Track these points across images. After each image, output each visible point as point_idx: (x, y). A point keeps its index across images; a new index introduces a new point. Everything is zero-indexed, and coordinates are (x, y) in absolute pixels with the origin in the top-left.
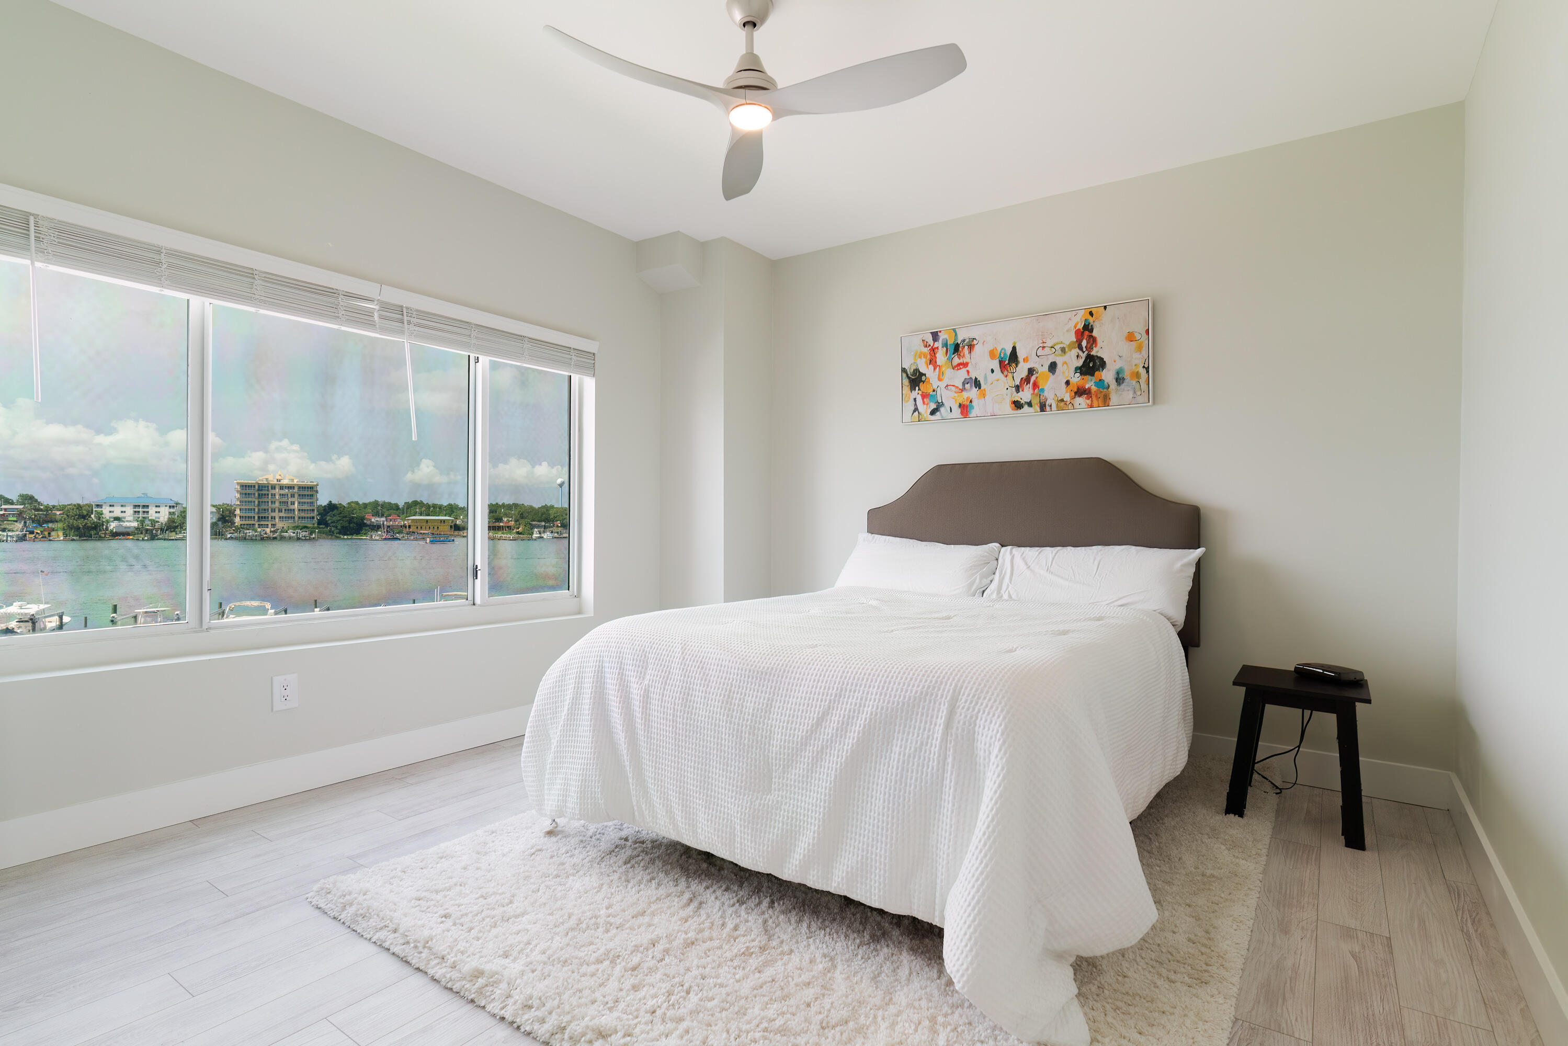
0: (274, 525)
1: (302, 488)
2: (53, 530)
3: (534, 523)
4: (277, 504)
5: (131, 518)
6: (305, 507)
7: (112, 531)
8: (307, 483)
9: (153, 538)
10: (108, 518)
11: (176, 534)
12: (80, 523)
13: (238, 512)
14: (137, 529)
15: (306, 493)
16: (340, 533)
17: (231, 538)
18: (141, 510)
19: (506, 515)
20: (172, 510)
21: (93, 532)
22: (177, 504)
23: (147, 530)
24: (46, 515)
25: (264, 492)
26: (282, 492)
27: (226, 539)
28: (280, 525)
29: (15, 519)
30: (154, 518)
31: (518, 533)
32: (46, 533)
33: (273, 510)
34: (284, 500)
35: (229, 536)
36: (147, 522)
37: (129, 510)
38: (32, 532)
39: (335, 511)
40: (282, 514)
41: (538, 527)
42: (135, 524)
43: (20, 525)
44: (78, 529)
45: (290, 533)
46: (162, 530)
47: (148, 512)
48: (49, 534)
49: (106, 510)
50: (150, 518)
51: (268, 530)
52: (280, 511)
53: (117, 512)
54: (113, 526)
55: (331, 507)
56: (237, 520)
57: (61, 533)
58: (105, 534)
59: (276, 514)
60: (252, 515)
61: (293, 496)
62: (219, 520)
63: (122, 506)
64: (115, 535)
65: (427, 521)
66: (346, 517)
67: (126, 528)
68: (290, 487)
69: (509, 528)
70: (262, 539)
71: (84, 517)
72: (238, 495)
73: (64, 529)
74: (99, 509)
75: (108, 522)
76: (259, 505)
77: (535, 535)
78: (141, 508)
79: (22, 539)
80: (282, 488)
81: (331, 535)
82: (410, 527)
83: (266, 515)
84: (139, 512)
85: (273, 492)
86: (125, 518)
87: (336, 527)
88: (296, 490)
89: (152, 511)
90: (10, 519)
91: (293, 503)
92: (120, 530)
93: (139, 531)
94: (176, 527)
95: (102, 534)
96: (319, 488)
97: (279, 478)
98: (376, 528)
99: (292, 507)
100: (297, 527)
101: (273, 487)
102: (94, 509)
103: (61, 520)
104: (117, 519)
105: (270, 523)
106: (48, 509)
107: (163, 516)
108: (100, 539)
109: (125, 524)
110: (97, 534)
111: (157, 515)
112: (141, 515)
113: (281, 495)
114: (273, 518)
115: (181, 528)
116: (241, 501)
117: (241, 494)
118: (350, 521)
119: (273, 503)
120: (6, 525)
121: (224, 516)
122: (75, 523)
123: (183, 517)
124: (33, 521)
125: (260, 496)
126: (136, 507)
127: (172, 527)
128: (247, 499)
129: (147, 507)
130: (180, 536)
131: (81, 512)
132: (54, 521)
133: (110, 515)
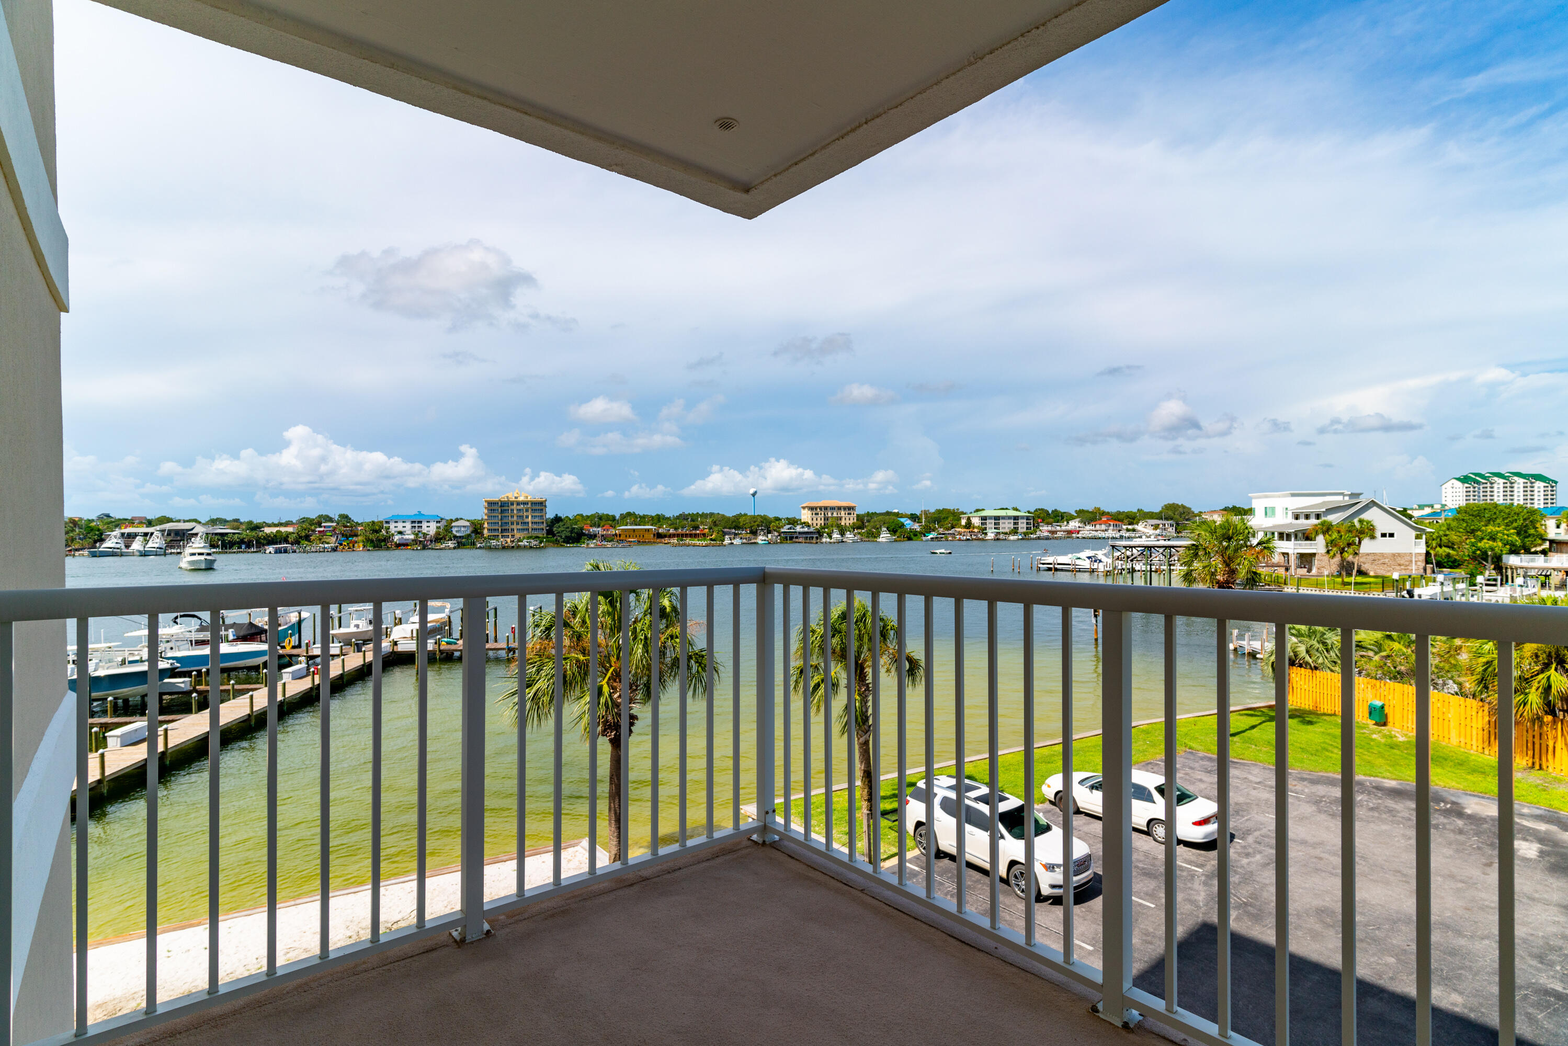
0: (513, 536)
1: (534, 503)
2: (356, 542)
3: (726, 530)
4: (515, 518)
5: (409, 532)
6: (536, 520)
7: (396, 543)
8: (538, 499)
9: (425, 548)
10: (393, 532)
11: (442, 544)
12: (375, 536)
13: (486, 525)
14: (413, 541)
15: (537, 507)
16: (564, 542)
17: (480, 548)
18: (416, 525)
19: (702, 523)
20: (438, 525)
21: (383, 544)
22: (442, 519)
23: (420, 541)
24: (351, 531)
25: (505, 508)
26: (519, 507)
27: (477, 549)
28: (518, 535)
29: (331, 534)
30: (425, 531)
31: (711, 540)
32: (351, 545)
33: (512, 523)
34: (521, 514)
35: (479, 545)
36: (420, 535)
37: (408, 525)
38: (341, 544)
39: (561, 524)
40: (519, 527)
41: (729, 534)
42: (412, 537)
43: (334, 539)
44: (372, 541)
45: (525, 543)
46: (431, 541)
47: (421, 526)
48: (353, 545)
49: (393, 528)
50: (423, 531)
51: (509, 540)
52: (518, 524)
53: (400, 527)
54: (397, 538)
55: (557, 519)
56: (485, 531)
57: (361, 545)
58: (391, 545)
59: (514, 527)
60: (496, 527)
61: (527, 511)
62: (472, 532)
63: (403, 522)
64: (398, 546)
65: (634, 530)
66: (568, 528)
67: (406, 540)
68: (525, 503)
69: (704, 535)
70: (504, 548)
71: (377, 531)
72: (486, 511)
73: (363, 542)
74: (387, 525)
75: (393, 535)
76: (501, 519)
77: (727, 541)
78: (416, 522)
79: (334, 550)
80: (518, 503)
81: (557, 543)
82: (620, 535)
83: (507, 527)
84: (415, 527)
85: (512, 507)
86: (405, 532)
87: (561, 537)
88: (529, 505)
89: (424, 525)
90: (328, 534)
91: (527, 517)
92: (401, 542)
93: (415, 541)
94: (441, 539)
95: (389, 545)
96: (547, 503)
97: (516, 495)
98: (593, 537)
99: (526, 520)
100: (529, 538)
101: (512, 504)
102: (384, 525)
103: (360, 535)
104: (400, 533)
105: (510, 534)
106: (353, 525)
107: (431, 529)
108: (388, 549)
109: (405, 537)
110: (386, 545)
111: (428, 529)
112: (417, 529)
113: (519, 510)
114: (512, 530)
115: (445, 539)
116: (488, 516)
117: (488, 510)
118: (572, 532)
119: (512, 517)
120: (325, 539)
121: (477, 529)
122: (371, 537)
123: (446, 531)
124: (343, 535)
125: (502, 512)
126: (413, 522)
127: (438, 538)
128: (493, 515)
129: (421, 522)
130: (443, 546)
131: (375, 528)
132: (356, 535)
133: (395, 529)
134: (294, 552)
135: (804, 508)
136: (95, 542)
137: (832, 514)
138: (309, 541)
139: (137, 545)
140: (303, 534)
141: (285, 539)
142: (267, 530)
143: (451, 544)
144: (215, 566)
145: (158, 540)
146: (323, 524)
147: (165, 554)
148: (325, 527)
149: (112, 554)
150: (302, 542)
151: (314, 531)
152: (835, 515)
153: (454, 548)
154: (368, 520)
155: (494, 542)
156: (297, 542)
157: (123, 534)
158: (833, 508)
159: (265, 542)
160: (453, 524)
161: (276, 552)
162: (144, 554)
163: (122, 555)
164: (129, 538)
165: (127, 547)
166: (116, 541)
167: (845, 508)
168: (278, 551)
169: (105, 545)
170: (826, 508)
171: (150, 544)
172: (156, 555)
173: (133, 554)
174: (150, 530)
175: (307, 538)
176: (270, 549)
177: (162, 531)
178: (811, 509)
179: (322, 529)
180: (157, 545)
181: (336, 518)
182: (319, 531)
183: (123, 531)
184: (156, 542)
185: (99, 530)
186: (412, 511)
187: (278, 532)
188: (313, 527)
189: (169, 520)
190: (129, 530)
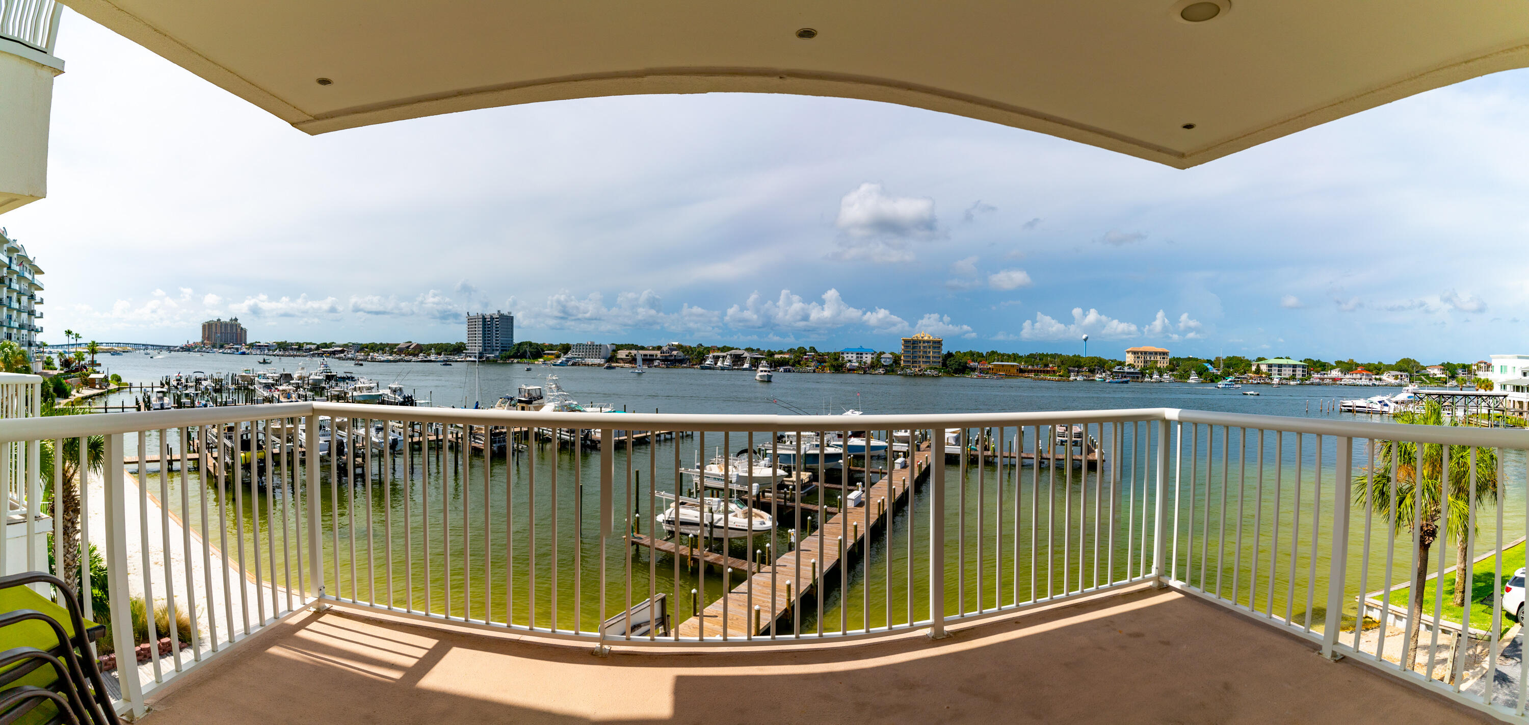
0: (920, 366)
1: (934, 342)
2: (825, 367)
3: (1070, 368)
4: (922, 353)
5: (855, 361)
6: (936, 355)
7: (848, 368)
8: (937, 339)
9: (865, 372)
10: (846, 360)
11: (875, 371)
12: (835, 363)
13: (902, 358)
14: (858, 367)
15: (937, 345)
16: (953, 373)
17: (900, 374)
18: (859, 356)
19: (1051, 362)
20: (873, 356)
21: (840, 369)
23: (862, 368)
24: (822, 358)
25: (915, 345)
26: (924, 345)
27: (898, 375)
28: (923, 366)
29: (811, 361)
31: (1060, 376)
33: (920, 357)
34: (925, 350)
35: (899, 372)
36: (863, 363)
37: (855, 356)
38: (818, 368)
39: (952, 358)
40: (924, 360)
41: (1073, 371)
42: (857, 364)
43: (813, 364)
44: (834, 366)
45: (928, 372)
46: (868, 368)
47: (862, 357)
48: (824, 369)
50: (864, 360)
51: (917, 369)
52: (923, 357)
53: (850, 356)
54: (848, 365)
55: (950, 355)
56: (902, 362)
57: (828, 369)
59: (921, 360)
60: (909, 359)
61: (930, 348)
62: (894, 362)
63: (852, 353)
64: (851, 370)
65: (1003, 365)
66: (957, 362)
67: (853, 366)
68: (928, 342)
69: (1054, 371)
70: (915, 375)
71: (837, 359)
72: (903, 347)
73: (829, 367)
74: (843, 355)
75: (846, 363)
76: (913, 353)
77: (1072, 378)
78: (860, 354)
79: (814, 371)
80: (924, 342)
81: (948, 374)
82: (993, 369)
83: (916, 360)
85: (920, 345)
86: (853, 360)
87: (952, 369)
88: (931, 344)
89: (864, 356)
90: (809, 360)
91: (929, 352)
92: (852, 368)
93: (859, 368)
94: (874, 367)
95: (844, 369)
96: (943, 342)
97: (922, 336)
98: (973, 369)
99: (929, 355)
100: (931, 368)
101: (920, 342)
102: (841, 355)
103: (828, 361)
104: (850, 361)
105: (918, 365)
106: (823, 355)
107: (868, 359)
108: (843, 372)
109: (853, 364)
110: (842, 369)
111: (866, 359)
112: (860, 359)
113: (924, 347)
114: (920, 362)
115: (877, 367)
116: (904, 351)
117: (904, 346)
118: (959, 365)
119: (920, 352)
120: (808, 363)
121: (896, 360)
123: (878, 360)
124: (818, 361)
125: (914, 348)
126: (857, 354)
127: (873, 366)
128: (908, 350)
129: (862, 354)
130: (877, 372)
131: (836, 356)
132: (825, 362)
133: (847, 358)
134: (794, 372)
135: (1128, 352)
136: (702, 360)
137: (1150, 358)
138: (800, 364)
139: (719, 364)
140: (797, 359)
141: (787, 362)
142: (777, 356)
143: (881, 371)
144: (772, 380)
145: (729, 361)
146: (808, 353)
147: (733, 369)
148: (808, 355)
149: (709, 368)
150: (797, 365)
151: (802, 358)
152: (1152, 359)
153: (884, 374)
154: (833, 351)
155: (908, 371)
156: (793, 365)
157: (714, 356)
158: (1151, 353)
159: (779, 364)
160: (882, 356)
162: (723, 369)
163: (713, 369)
164: (716, 358)
165: (716, 364)
166: (710, 360)
167: (1160, 353)
168: (785, 371)
169: (706, 363)
170: (1145, 353)
171: (725, 363)
172: (728, 370)
173: (717, 369)
174: (724, 354)
175: (799, 362)
176: (782, 369)
177: (731, 355)
178: (1134, 353)
179: (806, 357)
180: (728, 364)
183: (713, 354)
184: (727, 362)
185: (703, 353)
186: (856, 346)
187: (783, 357)
188: (802, 355)
189: (732, 349)
190: (716, 354)
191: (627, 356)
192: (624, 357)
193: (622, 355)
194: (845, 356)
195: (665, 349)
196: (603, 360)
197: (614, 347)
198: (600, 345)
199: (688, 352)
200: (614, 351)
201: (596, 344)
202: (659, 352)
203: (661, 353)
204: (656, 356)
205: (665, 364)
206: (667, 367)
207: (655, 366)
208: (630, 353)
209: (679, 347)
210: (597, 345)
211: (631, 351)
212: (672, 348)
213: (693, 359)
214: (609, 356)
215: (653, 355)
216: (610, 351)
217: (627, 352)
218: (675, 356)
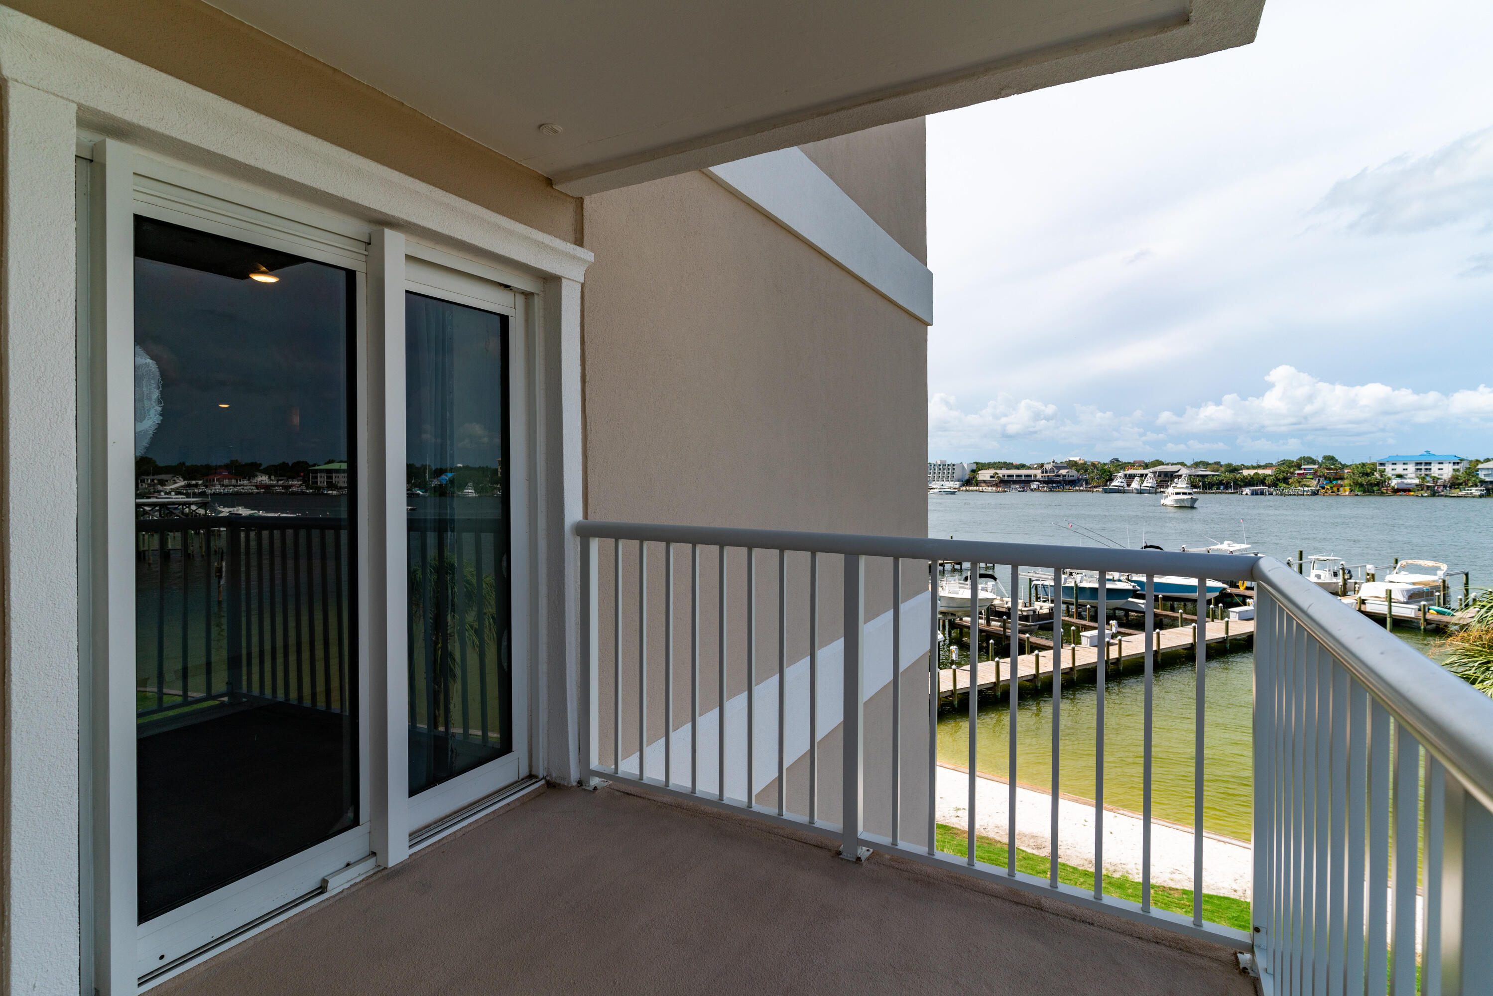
2: (1341, 486)
5: (1413, 475)
7: (1393, 488)
9: (1434, 494)
10: (1390, 475)
11: (1461, 491)
12: (1364, 480)
14: (1416, 485)
18: (1423, 467)
20: (1456, 467)
21: (1375, 488)
22: (1461, 460)
23: (1428, 487)
24: (1336, 473)
29: (1311, 477)
30: (1436, 475)
32: (1335, 489)
36: (1428, 479)
37: (1411, 468)
38: (1323, 488)
42: (1417, 481)
43: (1315, 482)
44: (1361, 485)
46: (1445, 487)
47: (1430, 469)
48: (1338, 489)
49: (1388, 468)
50: (1433, 475)
53: (1399, 469)
54: (1394, 483)
57: (1348, 489)
58: (1387, 490)
63: (1404, 464)
64: (1396, 491)
67: (1407, 484)
71: (1367, 475)
73: (1350, 485)
74: (1382, 467)
75: (1390, 479)
78: (1423, 465)
79: (1315, 493)
84: (1421, 469)
86: (1406, 475)
89: (1435, 468)
90: (1308, 477)
92: (1401, 487)
93: (1420, 487)
94: (1461, 484)
95: (1384, 490)
102: (1378, 468)
103: (1347, 478)
104: (1400, 476)
107: (1446, 472)
108: (1382, 494)
109: (1406, 481)
110: (1379, 490)
111: (1440, 472)
112: (1423, 473)
115: (1466, 484)
120: (1305, 482)
122: (1360, 480)
123: (1469, 474)
124: (1326, 478)
126: (1417, 464)
127: (1455, 484)
129: (1430, 464)
130: (1463, 493)
131: (1366, 471)
132: (1342, 479)
133: (1394, 472)
134: (1271, 494)
136: (1107, 481)
138: (1288, 484)
139: (1135, 485)
140: (1281, 477)
141: (1262, 481)
143: (1475, 491)
145: (1151, 481)
146: (1303, 467)
147: (1156, 493)
148: (1305, 469)
149: (1118, 491)
150: (1280, 484)
151: (1293, 473)
153: (1482, 496)
154: (1358, 461)
156: (1275, 485)
157: (1125, 475)
159: (1242, 484)
160: (1480, 466)
161: (1252, 494)
162: (1140, 492)
163: (1124, 492)
164: (1131, 478)
165: (1129, 485)
166: (1120, 480)
168: (1255, 493)
169: (1113, 484)
171: (1145, 484)
172: (1149, 493)
173: (1131, 492)
174: (1145, 472)
175: (1285, 480)
176: (1247, 490)
177: (1154, 473)
179: (1302, 472)
180: (1149, 485)
181: (1320, 460)
182: (1298, 474)
183: (1126, 473)
184: (1149, 483)
185: (1109, 472)
186: (1417, 451)
187: (1256, 474)
188: (1292, 470)
189: (1160, 463)
190: (1128, 472)
191: (992, 477)
192: (988, 478)
193: (985, 476)
194: (1389, 470)
195: (1048, 467)
196: (958, 483)
197: (974, 467)
198: (954, 465)
199: (1086, 471)
200: (973, 471)
201: (948, 462)
202: (1040, 471)
203: (1043, 472)
204: (1036, 476)
205: (1047, 487)
206: (1051, 491)
207: (1032, 490)
208: (996, 473)
209: (1071, 465)
210: (949, 465)
211: (998, 471)
212: (1058, 467)
213: (1092, 479)
214: (967, 477)
215: (1030, 476)
216: (968, 471)
217: (991, 472)
218: (1065, 476)
